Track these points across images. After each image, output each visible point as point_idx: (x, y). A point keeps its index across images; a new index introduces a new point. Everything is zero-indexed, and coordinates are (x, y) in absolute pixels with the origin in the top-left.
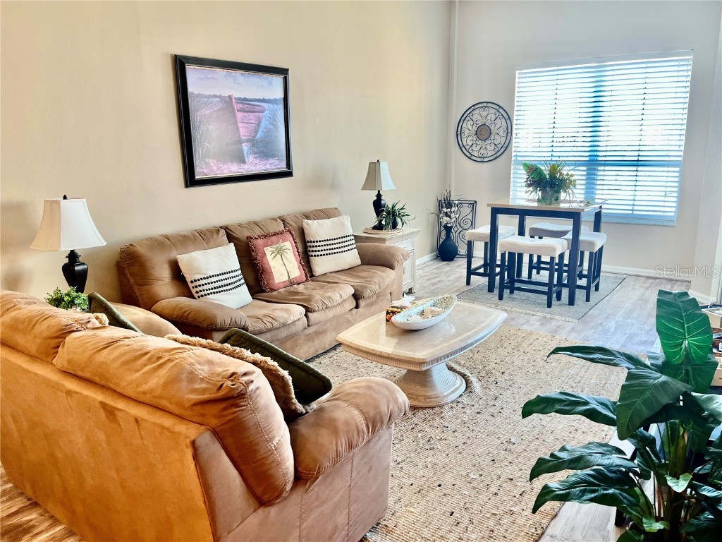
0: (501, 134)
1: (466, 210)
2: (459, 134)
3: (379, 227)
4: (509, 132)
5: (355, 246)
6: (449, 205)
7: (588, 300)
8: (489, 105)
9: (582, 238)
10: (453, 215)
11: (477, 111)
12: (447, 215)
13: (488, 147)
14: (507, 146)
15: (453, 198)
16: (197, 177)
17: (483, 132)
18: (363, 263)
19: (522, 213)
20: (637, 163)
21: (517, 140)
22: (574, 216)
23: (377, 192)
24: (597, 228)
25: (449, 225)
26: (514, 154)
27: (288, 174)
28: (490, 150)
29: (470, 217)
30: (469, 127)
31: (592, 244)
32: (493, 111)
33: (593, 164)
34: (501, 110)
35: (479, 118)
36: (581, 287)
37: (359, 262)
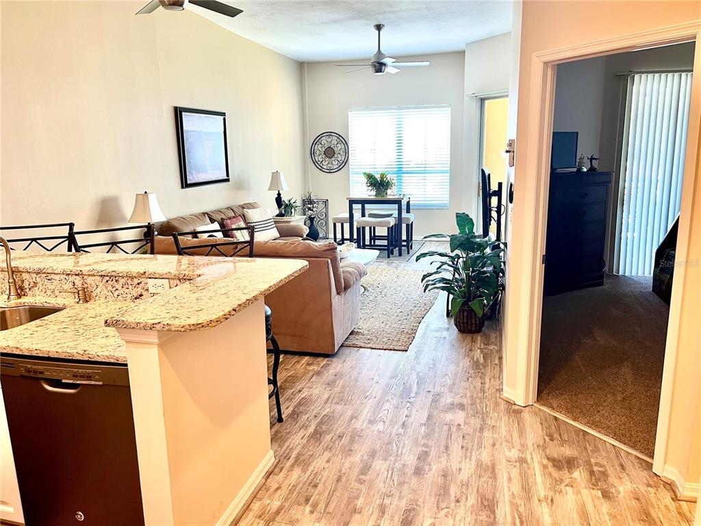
0: (341, 153)
1: (321, 206)
2: (312, 153)
3: (280, 215)
4: (347, 152)
5: (274, 226)
6: (311, 202)
7: (408, 253)
8: (332, 134)
9: (403, 216)
10: (314, 209)
11: (324, 138)
12: (310, 209)
13: (333, 162)
14: (346, 162)
15: (313, 198)
16: (188, 182)
17: (330, 153)
18: (281, 237)
19: (363, 202)
20: (425, 172)
21: (352, 158)
22: (398, 202)
23: (277, 192)
24: (408, 211)
25: (312, 216)
26: (350, 167)
27: (227, 180)
28: (335, 165)
29: (324, 210)
30: (319, 149)
31: (408, 219)
32: (336, 138)
33: (400, 172)
34: (340, 138)
35: (326, 142)
36: (404, 246)
37: (279, 236)
